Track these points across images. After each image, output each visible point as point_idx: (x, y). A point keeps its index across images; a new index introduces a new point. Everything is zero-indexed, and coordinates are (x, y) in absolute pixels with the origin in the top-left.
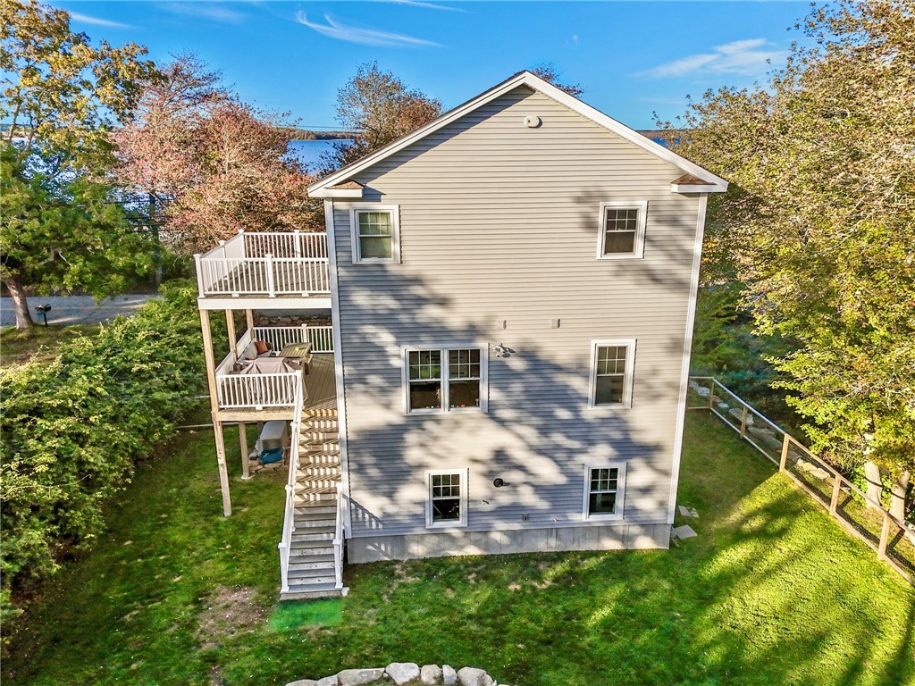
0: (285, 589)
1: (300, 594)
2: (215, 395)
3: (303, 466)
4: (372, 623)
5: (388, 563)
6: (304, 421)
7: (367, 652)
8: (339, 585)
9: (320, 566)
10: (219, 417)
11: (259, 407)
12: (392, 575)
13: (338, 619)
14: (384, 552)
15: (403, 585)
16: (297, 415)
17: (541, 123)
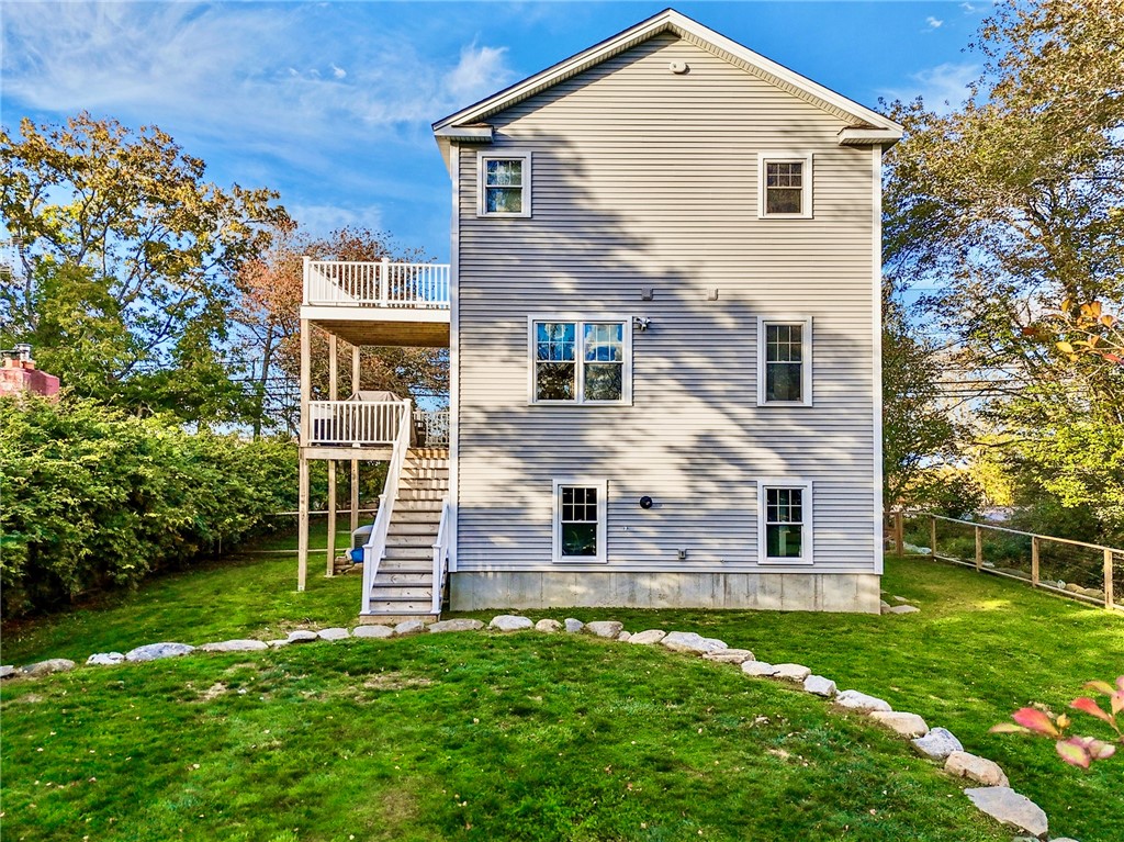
0: (365, 611)
1: (383, 617)
9: (414, 592)
10: (307, 454)
11: (357, 443)
17: (687, 69)
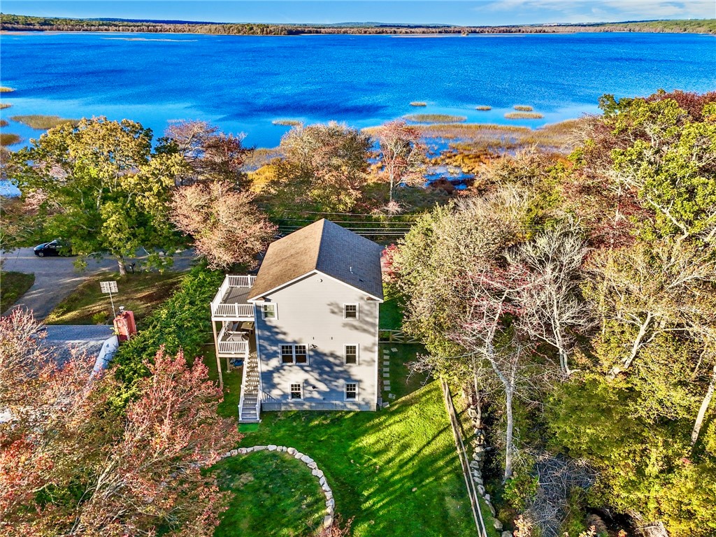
0: (240, 419)
1: (246, 421)
2: (218, 347)
3: (248, 376)
4: (267, 432)
5: (276, 412)
6: (249, 359)
7: (264, 441)
8: (258, 419)
9: (252, 412)
10: (218, 356)
11: (233, 352)
12: (277, 416)
13: (257, 430)
14: (276, 408)
15: (280, 420)
16: (246, 356)
